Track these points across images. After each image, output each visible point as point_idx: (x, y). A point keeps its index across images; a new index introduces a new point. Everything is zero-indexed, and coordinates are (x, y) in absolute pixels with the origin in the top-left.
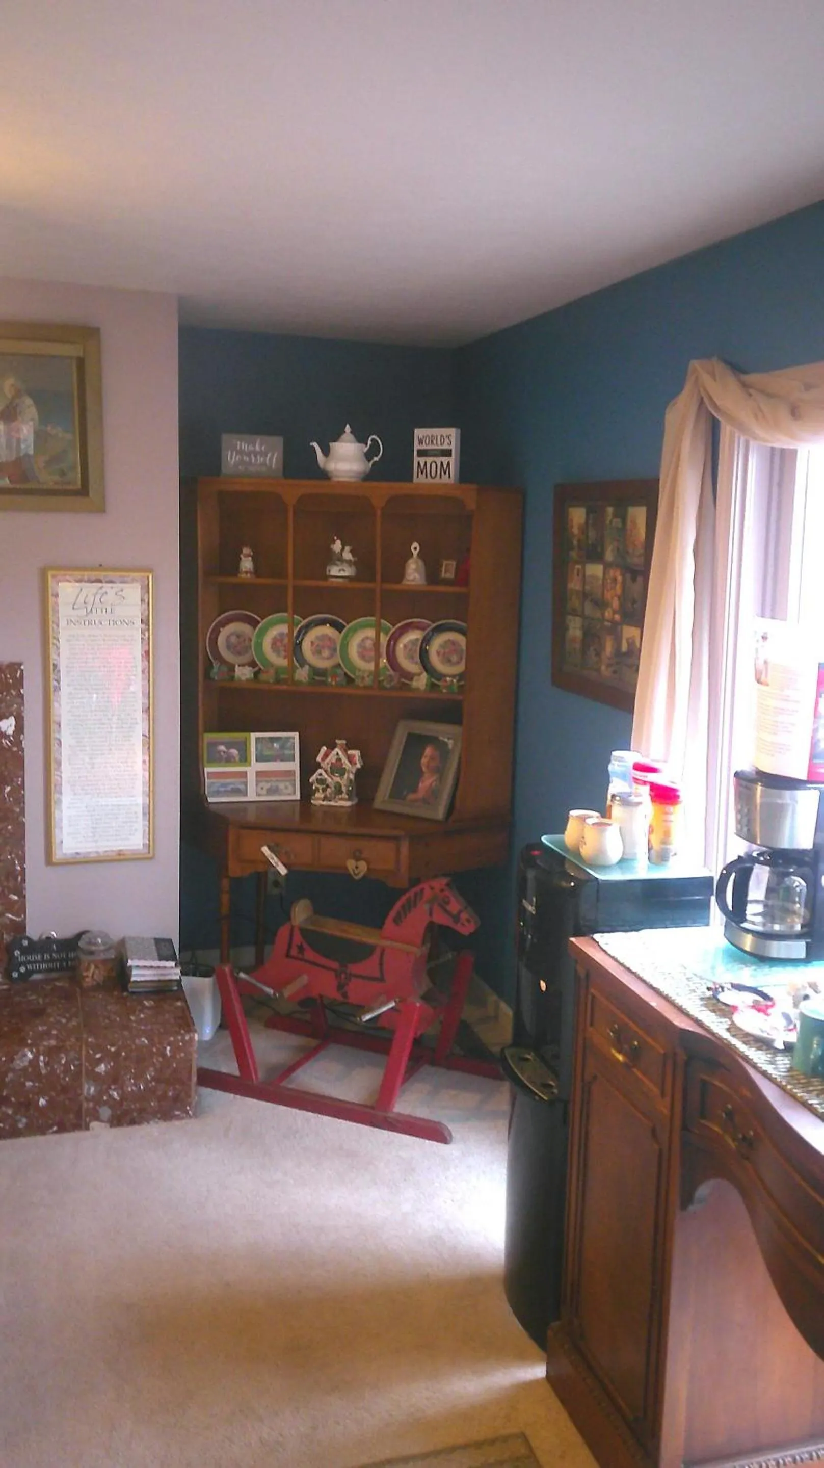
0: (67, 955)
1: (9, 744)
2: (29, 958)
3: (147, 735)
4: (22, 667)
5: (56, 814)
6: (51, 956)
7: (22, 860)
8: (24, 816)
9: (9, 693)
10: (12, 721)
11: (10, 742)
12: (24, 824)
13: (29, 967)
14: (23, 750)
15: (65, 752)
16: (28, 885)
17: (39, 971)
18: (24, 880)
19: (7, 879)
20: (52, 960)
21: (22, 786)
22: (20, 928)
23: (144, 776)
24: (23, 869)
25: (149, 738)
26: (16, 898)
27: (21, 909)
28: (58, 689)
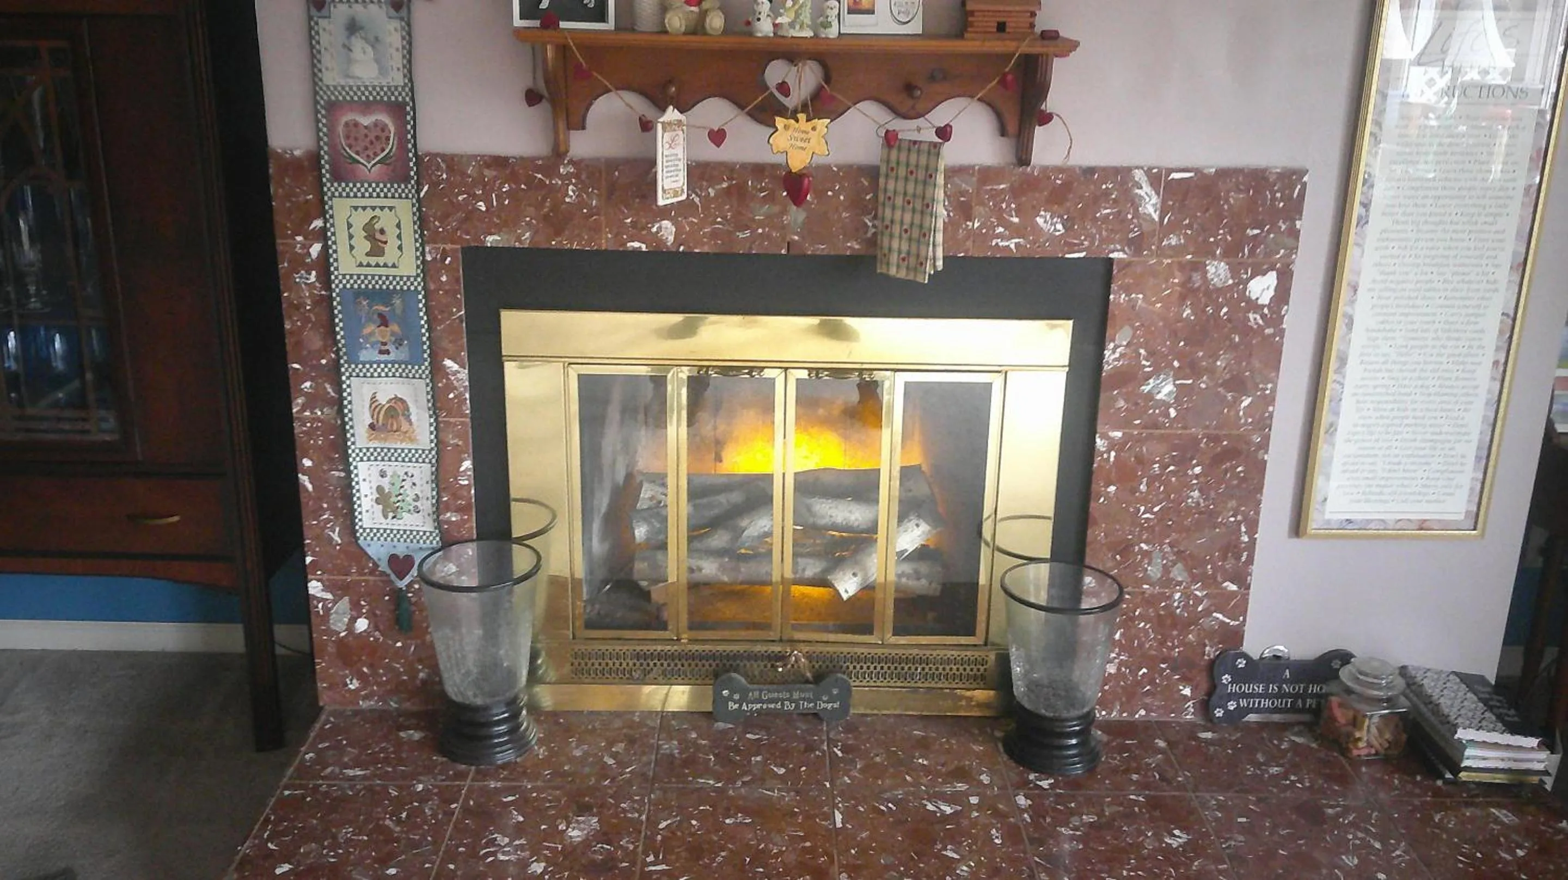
0: (1306, 689)
1: (1261, 322)
2: (1245, 688)
3: (1512, 314)
4: (1305, 179)
5: (1322, 450)
6: (1280, 688)
7: (1253, 527)
8: (1266, 452)
9: (1274, 226)
10: (1271, 279)
11: (1262, 318)
12: (1265, 462)
13: (1244, 703)
14: (1281, 333)
15: (1358, 339)
16: (1255, 568)
17: (1258, 711)
18: (1250, 560)
19: (1224, 558)
20: (1281, 695)
21: (1271, 400)
22: (1236, 636)
23: (1489, 391)
24: (1253, 541)
25: (1514, 320)
26: (1234, 588)
27: (1240, 608)
28: (1363, 221)
